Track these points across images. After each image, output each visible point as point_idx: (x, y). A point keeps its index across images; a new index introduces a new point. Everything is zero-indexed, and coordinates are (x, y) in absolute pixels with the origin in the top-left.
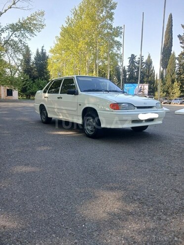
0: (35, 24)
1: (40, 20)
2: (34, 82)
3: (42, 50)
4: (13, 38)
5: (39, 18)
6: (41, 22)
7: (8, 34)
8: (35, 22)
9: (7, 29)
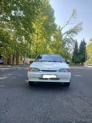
0: (78, 29)
1: (80, 27)
2: (78, 56)
3: (83, 40)
4: (67, 37)
5: (80, 26)
6: (81, 27)
7: (65, 36)
8: (78, 28)
9: (65, 34)
